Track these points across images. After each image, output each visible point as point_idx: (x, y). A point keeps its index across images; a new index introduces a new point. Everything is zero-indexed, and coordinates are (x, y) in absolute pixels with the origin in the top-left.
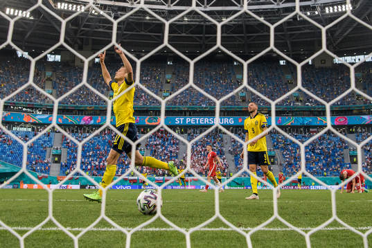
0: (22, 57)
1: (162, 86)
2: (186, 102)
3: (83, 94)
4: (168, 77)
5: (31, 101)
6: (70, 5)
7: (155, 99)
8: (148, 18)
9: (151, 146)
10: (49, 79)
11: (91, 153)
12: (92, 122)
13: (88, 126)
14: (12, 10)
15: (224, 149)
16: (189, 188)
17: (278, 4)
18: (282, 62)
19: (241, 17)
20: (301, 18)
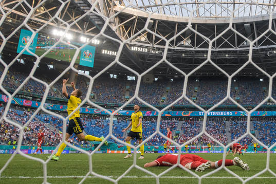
0: (113, 78)
1: (192, 94)
2: (205, 103)
3: (147, 98)
4: (196, 88)
5: (116, 103)
6: (139, 48)
7: (187, 101)
8: (183, 55)
9: (184, 128)
10: (128, 90)
11: (149, 132)
12: (151, 115)
13: (149, 117)
14: (106, 51)
15: (226, 130)
16: (204, 152)
17: (257, 47)
18: (261, 80)
19: (236, 54)
20: (271, 55)
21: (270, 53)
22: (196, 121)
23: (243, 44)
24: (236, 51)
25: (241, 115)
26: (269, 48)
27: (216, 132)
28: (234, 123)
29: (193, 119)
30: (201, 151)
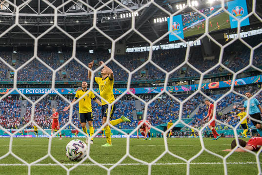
2: (26, 79)
4: (14, 61)
7: (4, 76)
9: (2, 108)
16: (28, 136)
17: (88, 12)
18: (91, 52)
19: (63, 21)
20: (104, 22)
21: (104, 19)
22: (15, 99)
23: (71, 9)
24: (63, 17)
25: (69, 93)
26: (103, 14)
27: (41, 113)
28: (61, 102)
29: (12, 97)
30: (25, 135)
